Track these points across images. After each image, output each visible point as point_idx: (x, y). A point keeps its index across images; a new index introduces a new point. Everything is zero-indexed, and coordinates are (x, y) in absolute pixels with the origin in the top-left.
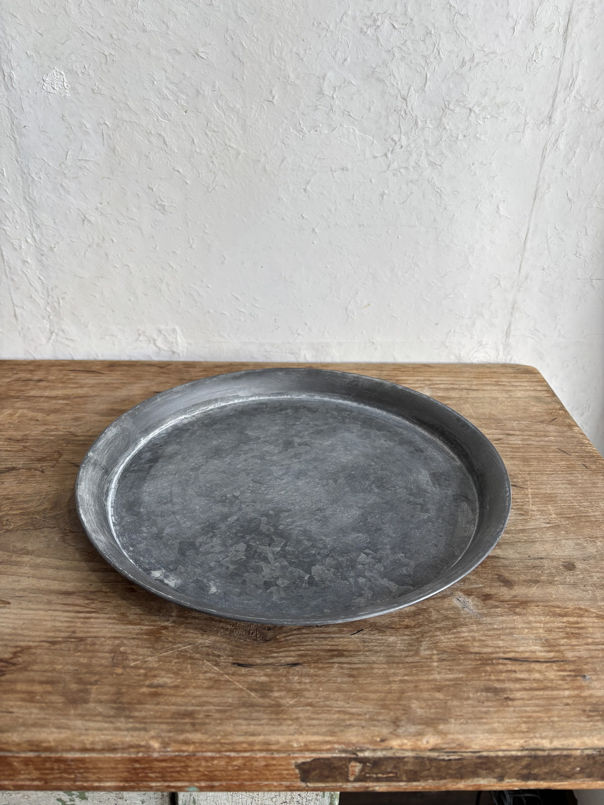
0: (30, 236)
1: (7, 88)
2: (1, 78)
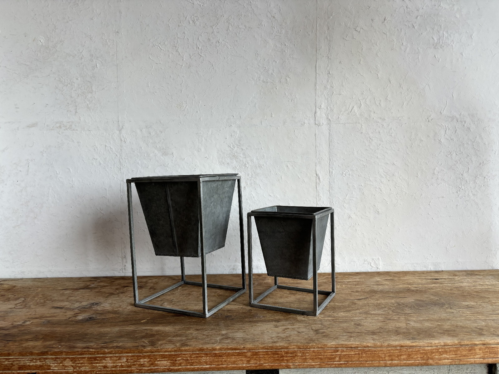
1: (330, 176)
2: (329, 173)
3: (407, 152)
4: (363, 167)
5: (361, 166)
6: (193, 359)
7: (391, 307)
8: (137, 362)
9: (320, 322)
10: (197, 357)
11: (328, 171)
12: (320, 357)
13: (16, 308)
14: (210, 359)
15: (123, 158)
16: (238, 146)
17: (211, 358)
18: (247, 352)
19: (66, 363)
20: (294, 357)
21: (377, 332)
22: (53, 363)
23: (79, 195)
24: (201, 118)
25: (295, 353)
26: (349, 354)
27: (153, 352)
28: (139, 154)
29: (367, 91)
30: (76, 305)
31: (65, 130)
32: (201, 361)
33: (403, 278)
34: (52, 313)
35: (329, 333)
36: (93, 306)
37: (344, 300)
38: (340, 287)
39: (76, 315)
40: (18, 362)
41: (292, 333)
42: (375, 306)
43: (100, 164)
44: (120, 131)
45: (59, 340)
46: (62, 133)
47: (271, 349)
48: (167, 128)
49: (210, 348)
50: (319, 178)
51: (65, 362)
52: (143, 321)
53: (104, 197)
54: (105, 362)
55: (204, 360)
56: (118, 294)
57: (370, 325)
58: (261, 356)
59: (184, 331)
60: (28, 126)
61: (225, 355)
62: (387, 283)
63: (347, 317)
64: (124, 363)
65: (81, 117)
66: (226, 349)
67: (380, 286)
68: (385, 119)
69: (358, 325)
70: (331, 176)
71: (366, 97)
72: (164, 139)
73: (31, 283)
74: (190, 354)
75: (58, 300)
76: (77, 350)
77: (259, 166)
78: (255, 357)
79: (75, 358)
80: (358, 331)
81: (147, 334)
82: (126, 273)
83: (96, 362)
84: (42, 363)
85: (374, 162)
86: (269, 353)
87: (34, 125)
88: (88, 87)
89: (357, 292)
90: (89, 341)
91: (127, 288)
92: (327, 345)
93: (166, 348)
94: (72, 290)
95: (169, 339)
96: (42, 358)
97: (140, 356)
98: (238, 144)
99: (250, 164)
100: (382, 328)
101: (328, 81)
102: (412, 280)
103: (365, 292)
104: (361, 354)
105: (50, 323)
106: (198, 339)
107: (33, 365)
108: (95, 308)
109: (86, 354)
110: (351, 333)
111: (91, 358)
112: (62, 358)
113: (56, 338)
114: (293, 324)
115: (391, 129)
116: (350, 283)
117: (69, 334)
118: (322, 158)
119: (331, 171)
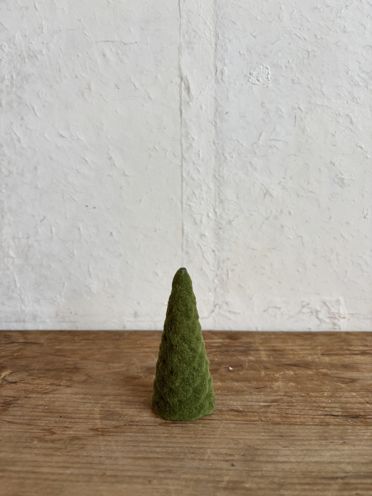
0: (212, 211)
1: (217, 82)
2: (213, 73)
4: (306, 56)
5: (299, 54)
11: (212, 68)
50: (188, 89)
77: (30, 56)
85: (336, 44)
118: (196, 32)
119: (219, 70)
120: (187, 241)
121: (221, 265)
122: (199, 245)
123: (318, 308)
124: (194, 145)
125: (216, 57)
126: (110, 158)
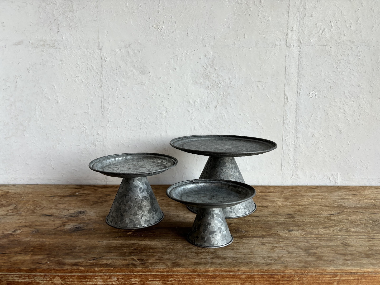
0: (293, 141)
1: (297, 96)
2: (296, 93)
3: (372, 75)
4: (330, 88)
5: (327, 87)
6: (185, 280)
7: (367, 224)
8: (128, 281)
9: (305, 239)
10: (190, 278)
11: (296, 92)
12: (318, 281)
13: (8, 215)
14: (203, 281)
15: (103, 76)
16: (211, 66)
17: (204, 279)
18: (242, 274)
19: (56, 281)
20: (291, 281)
21: (370, 254)
22: (42, 280)
23: (63, 111)
24: (177, 38)
25: (292, 278)
26: (348, 279)
27: (144, 272)
28: (118, 73)
29: (339, 13)
30: (63, 213)
31: (48, 48)
32: (194, 283)
33: (364, 193)
34: (41, 222)
35: (321, 254)
36: (79, 215)
37: (318, 215)
38: (308, 201)
39: (64, 224)
40: (6, 278)
41: (282, 252)
42: (350, 222)
43: (82, 82)
44: (100, 50)
45: (47, 254)
46: (46, 51)
47: (267, 273)
48: (145, 48)
49: (203, 270)
50: (287, 99)
51: (54, 280)
52: (129, 233)
53: (86, 112)
54: (95, 280)
55: (197, 282)
56: (102, 202)
57: (358, 245)
58: (256, 279)
59: (172, 247)
60: (14, 44)
61: (218, 277)
62: (350, 197)
63: (329, 234)
64: (114, 282)
65: (63, 35)
66: (220, 271)
67: (345, 201)
68: (354, 42)
69: (345, 245)
70: (299, 97)
71: (338, 19)
72: (141, 59)
73: (23, 190)
74: (182, 275)
75: (47, 207)
76: (66, 267)
77: (231, 86)
78: (250, 280)
79: (64, 276)
80: (350, 253)
81: (135, 249)
82: (107, 181)
83: (86, 280)
84: (30, 280)
85: (341, 84)
86: (265, 276)
87: (20, 43)
88: (69, 6)
89: (326, 206)
90: (78, 256)
91: (109, 196)
92: (326, 270)
93: (158, 268)
94: (60, 198)
95: (158, 257)
96: (31, 275)
97: (131, 276)
98: (211, 65)
99: (222, 84)
100: (373, 249)
101: (301, 3)
102: (373, 195)
103: (333, 207)
104: (361, 280)
105: (39, 233)
106: (189, 258)
107: (22, 282)
108: (82, 216)
109: (76, 272)
110: (344, 255)
111: (81, 276)
112: (51, 276)
113: (45, 251)
114: (279, 242)
115: (359, 52)
116: (316, 197)
117: (57, 247)
118: (291, 79)
119: (298, 92)
120: (284, 152)
121: (296, 161)
122: (288, 153)
123: (330, 177)
124: (288, 118)
125: (297, 88)
126: (257, 123)
